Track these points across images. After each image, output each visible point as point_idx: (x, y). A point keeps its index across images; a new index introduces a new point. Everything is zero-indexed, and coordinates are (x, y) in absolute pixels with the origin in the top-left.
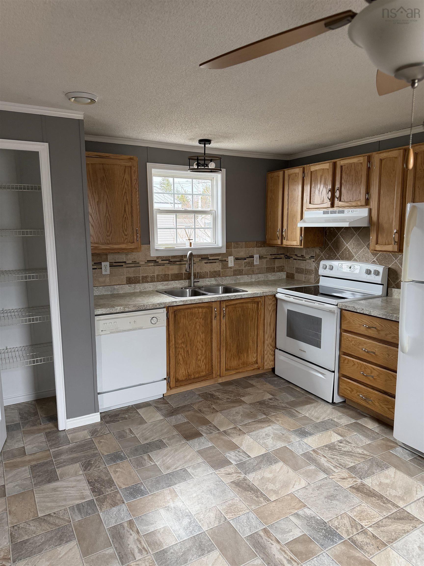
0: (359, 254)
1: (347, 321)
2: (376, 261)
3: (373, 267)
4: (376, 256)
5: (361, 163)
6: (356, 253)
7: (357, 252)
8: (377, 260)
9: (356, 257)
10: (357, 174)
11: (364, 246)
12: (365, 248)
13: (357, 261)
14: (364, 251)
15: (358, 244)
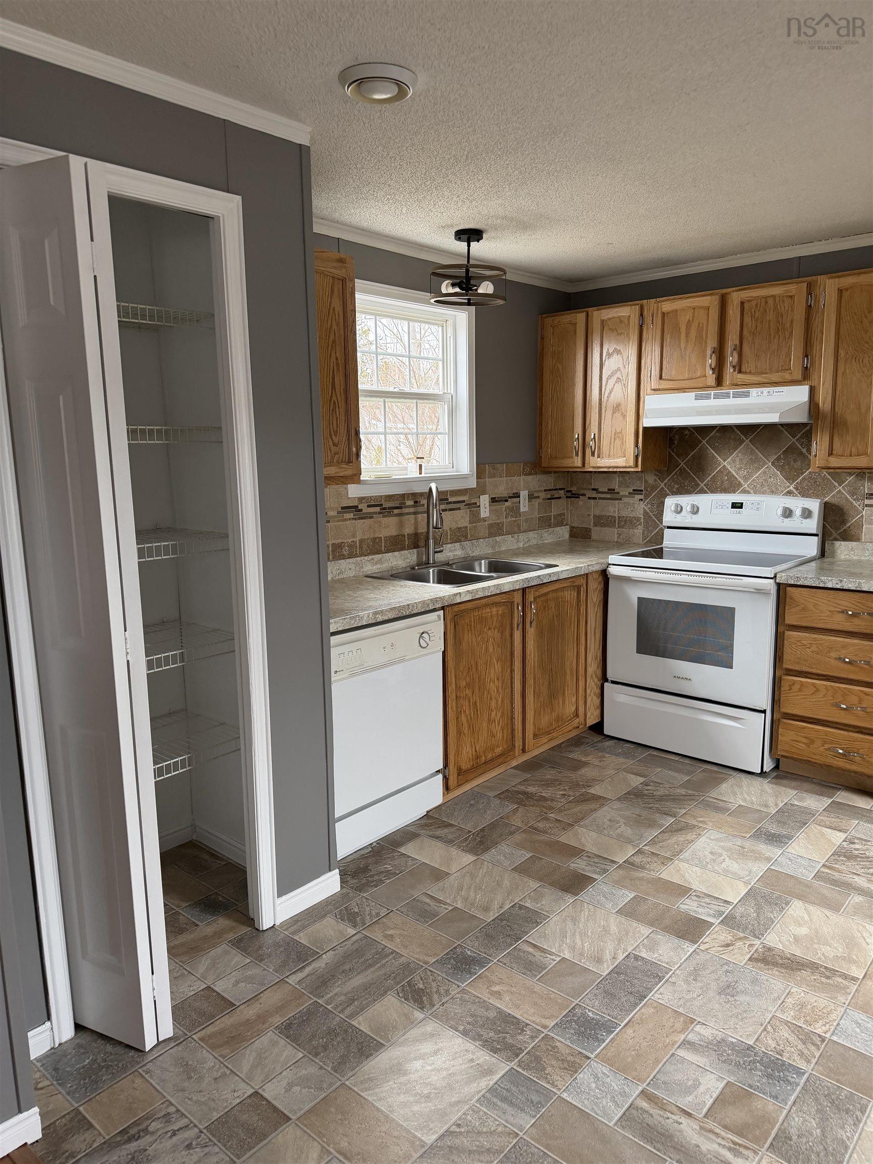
0: (754, 480)
1: (798, 608)
2: (794, 490)
3: (797, 504)
4: (793, 482)
5: (791, 297)
6: (746, 479)
7: (750, 475)
8: (797, 489)
9: (746, 486)
10: (780, 319)
11: (765, 464)
12: (767, 467)
13: (749, 492)
14: (765, 472)
15: (751, 459)
